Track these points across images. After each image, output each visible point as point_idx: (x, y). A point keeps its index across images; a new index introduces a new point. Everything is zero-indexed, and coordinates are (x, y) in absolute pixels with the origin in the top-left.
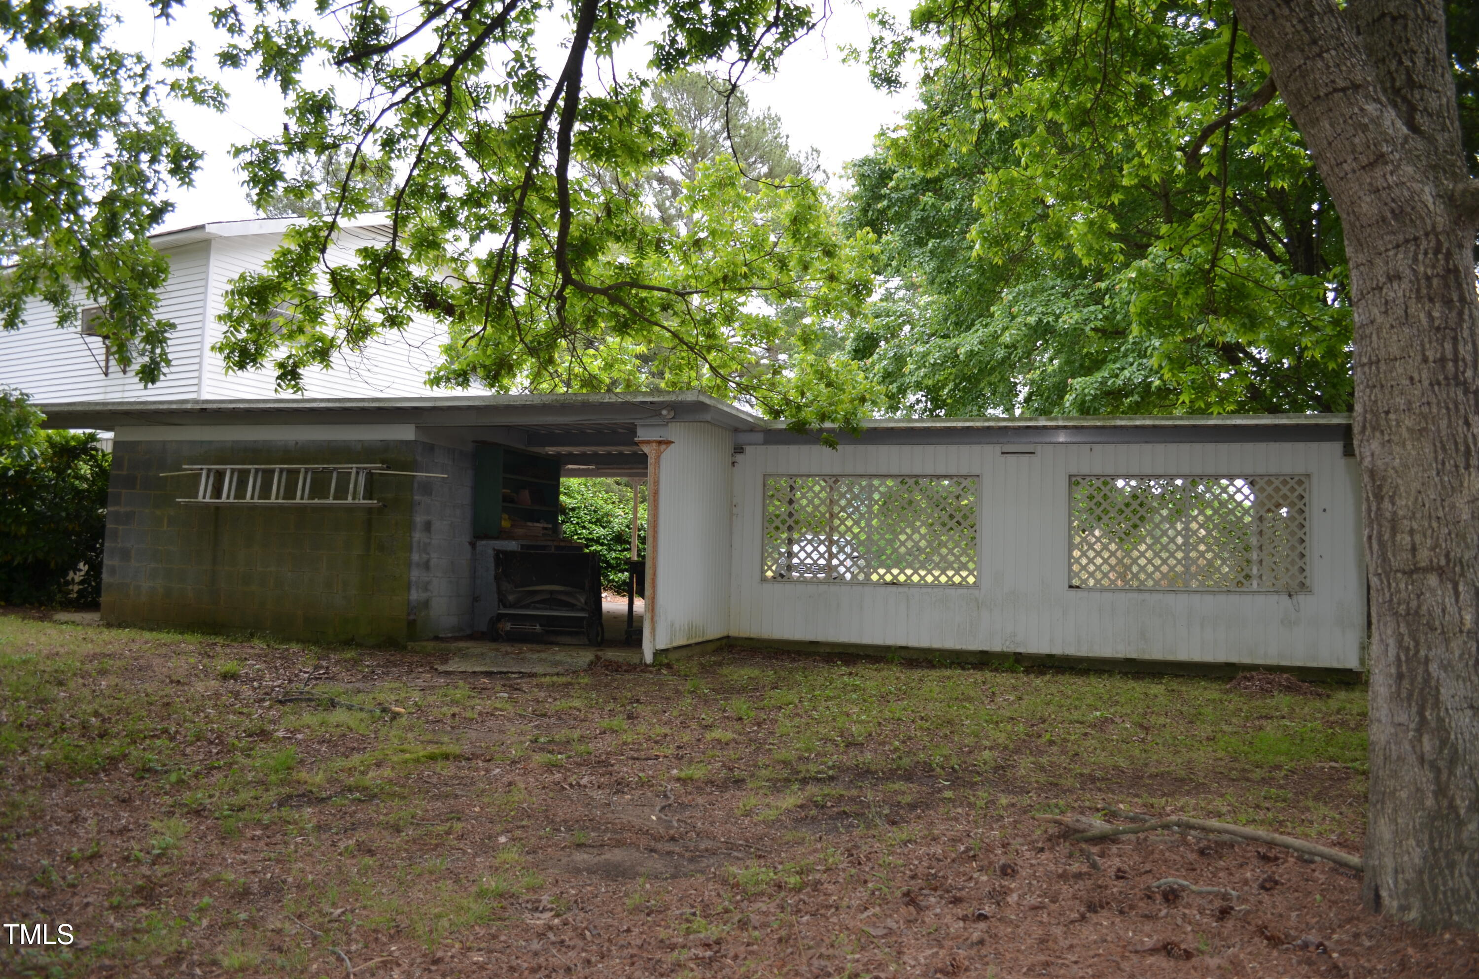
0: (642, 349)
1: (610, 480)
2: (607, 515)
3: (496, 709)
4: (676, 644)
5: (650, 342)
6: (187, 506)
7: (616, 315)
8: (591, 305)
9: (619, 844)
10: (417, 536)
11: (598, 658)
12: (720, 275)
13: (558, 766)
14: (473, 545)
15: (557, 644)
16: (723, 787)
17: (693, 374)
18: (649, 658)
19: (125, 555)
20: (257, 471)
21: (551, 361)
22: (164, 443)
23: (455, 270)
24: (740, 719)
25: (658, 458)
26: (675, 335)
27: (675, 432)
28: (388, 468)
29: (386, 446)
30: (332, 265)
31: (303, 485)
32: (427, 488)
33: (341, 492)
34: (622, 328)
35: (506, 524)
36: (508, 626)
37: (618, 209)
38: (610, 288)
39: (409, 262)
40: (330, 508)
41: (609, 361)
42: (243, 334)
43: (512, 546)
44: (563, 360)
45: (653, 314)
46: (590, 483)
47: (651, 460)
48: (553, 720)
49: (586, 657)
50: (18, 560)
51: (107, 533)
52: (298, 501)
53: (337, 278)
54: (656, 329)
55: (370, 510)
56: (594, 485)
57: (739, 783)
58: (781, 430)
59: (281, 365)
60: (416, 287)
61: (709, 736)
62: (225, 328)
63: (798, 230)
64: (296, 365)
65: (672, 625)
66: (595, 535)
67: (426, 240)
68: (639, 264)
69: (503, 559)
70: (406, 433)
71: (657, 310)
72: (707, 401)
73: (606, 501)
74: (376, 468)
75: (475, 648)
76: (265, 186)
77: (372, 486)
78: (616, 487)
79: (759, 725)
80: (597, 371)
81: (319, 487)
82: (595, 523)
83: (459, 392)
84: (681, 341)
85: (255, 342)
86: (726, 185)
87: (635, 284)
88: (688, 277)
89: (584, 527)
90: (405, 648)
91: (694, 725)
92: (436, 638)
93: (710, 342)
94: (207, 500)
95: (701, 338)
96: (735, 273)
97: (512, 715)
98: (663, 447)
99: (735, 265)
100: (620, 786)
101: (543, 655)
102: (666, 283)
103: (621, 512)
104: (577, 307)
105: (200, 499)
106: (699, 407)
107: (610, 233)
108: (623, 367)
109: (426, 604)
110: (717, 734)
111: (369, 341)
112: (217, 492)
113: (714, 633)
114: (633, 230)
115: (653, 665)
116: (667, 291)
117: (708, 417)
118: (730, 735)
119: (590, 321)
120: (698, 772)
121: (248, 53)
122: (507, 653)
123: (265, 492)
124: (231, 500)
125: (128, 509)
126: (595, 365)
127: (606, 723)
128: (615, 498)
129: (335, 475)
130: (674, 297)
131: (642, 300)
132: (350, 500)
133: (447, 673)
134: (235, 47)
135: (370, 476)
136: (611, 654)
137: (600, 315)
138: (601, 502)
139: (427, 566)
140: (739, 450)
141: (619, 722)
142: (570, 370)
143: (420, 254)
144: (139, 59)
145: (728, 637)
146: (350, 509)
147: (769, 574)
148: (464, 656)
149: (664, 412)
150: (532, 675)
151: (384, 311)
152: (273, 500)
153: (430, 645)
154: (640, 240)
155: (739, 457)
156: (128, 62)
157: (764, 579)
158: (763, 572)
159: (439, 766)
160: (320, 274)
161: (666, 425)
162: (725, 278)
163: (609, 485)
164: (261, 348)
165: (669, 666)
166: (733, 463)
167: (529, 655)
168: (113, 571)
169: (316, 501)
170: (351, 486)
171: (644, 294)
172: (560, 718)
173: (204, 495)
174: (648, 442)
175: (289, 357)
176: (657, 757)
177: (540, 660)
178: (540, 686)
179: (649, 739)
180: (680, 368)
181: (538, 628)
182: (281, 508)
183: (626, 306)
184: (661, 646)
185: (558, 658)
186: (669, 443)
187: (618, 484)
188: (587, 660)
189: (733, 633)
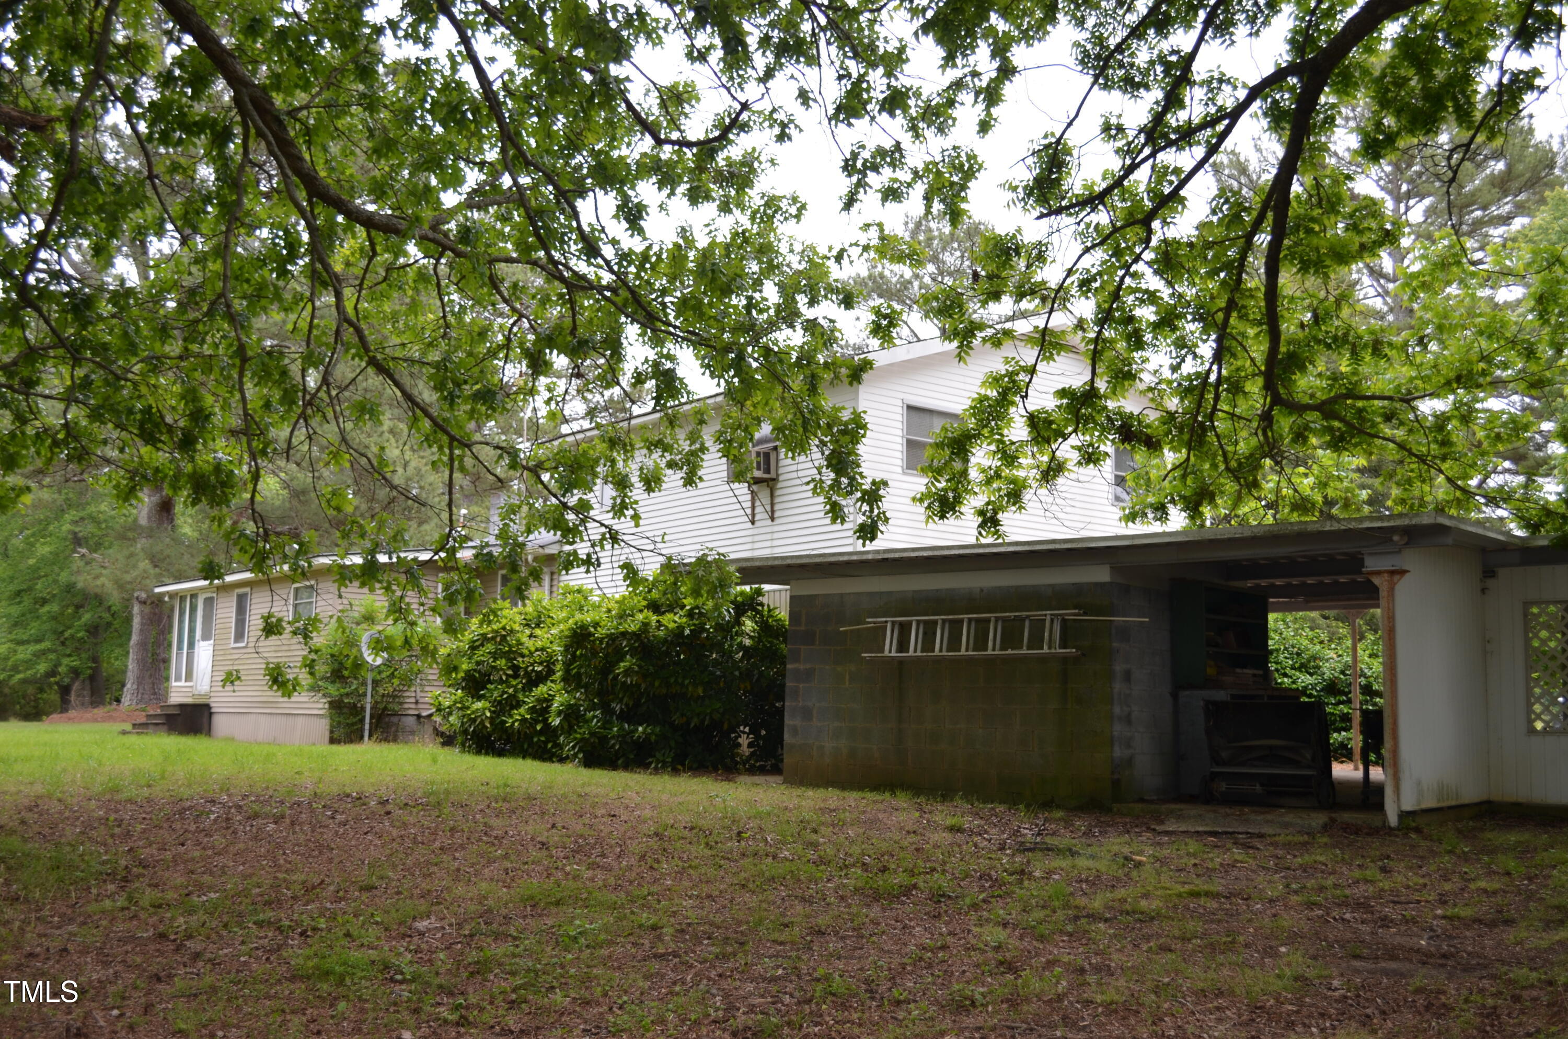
0: (1362, 462)
1: (1314, 614)
2: (1314, 658)
3: (1236, 861)
4: (1424, 806)
5: (1371, 454)
6: (872, 661)
7: (1330, 429)
8: (1299, 421)
9: (1394, 958)
10: (1118, 686)
11: (1333, 820)
12: (1452, 375)
13: (1318, 905)
14: (1175, 696)
15: (1282, 807)
16: (1492, 925)
17: (1427, 488)
18: (1393, 819)
19: (807, 714)
20: (944, 621)
21: (1256, 484)
22: (842, 595)
23: (1152, 400)
24: (1508, 874)
25: (1392, 590)
26: (1401, 446)
27: (1411, 560)
28: (1085, 614)
29: (1079, 589)
30: (1031, 408)
31: (994, 635)
32: (1124, 633)
33: (1037, 641)
34: (1337, 443)
35: (1211, 671)
36: (1223, 786)
37: (1327, 313)
38: (1324, 403)
39: (1106, 398)
40: (1024, 659)
41: (1324, 479)
42: (942, 485)
43: (1221, 695)
44: (1269, 482)
45: (1374, 425)
46: (1289, 618)
47: (1383, 593)
48: (1298, 872)
49: (1318, 819)
50: (695, 722)
51: (787, 690)
52: (990, 652)
53: (1033, 420)
54: (1378, 442)
55: (1065, 659)
56: (1295, 620)
57: (1509, 922)
58: (1542, 547)
59: (981, 513)
60: (1109, 419)
61: (1472, 886)
62: (926, 481)
63: (1545, 310)
64: (995, 512)
65: (1419, 783)
66: (1300, 685)
67: (1121, 371)
68: (1355, 373)
69: (1214, 710)
70: (1101, 574)
71: (1379, 420)
72: (1447, 522)
73: (1311, 641)
74: (1070, 613)
75: (1193, 810)
76: (965, 338)
77: (1069, 633)
78: (1322, 622)
79: (1530, 879)
80: (1308, 492)
81: (1011, 638)
82: (1299, 669)
83: (1156, 527)
84: (1411, 453)
85: (955, 490)
86: (1450, 264)
87: (1353, 393)
88: (1412, 379)
89: (1285, 675)
90: (1109, 810)
91: (1456, 878)
92: (1142, 800)
93: (1445, 450)
94: (893, 654)
95: (1433, 446)
96: (1470, 372)
97: (1254, 867)
98: (1396, 577)
99: (1470, 362)
100: (1385, 922)
101: (1269, 817)
102: (1389, 390)
103: (1332, 654)
104: (1285, 423)
105: (886, 653)
106: (1438, 530)
107: (1319, 342)
108: (1338, 485)
109: (1130, 762)
110: (1482, 884)
111: (1060, 480)
112: (903, 646)
113: (1471, 794)
114: (1346, 335)
115: (1398, 829)
116: (1390, 398)
117: (1449, 540)
118: (1497, 886)
119: (1300, 436)
120: (1466, 912)
121: (909, 185)
122: (1227, 815)
123: (954, 643)
124: (919, 654)
125: (808, 666)
126: (1306, 484)
127: (1357, 874)
128: (1324, 636)
129: (1027, 623)
130: (1398, 405)
131: (1360, 411)
132: (1046, 650)
133: (1167, 833)
134: (895, 180)
135: (1064, 622)
136: (1346, 817)
137: (1311, 430)
138: (1305, 642)
139: (1128, 720)
140: (1489, 573)
141: (1372, 872)
142: (1278, 490)
143: (1115, 387)
144: (795, 200)
145: (1488, 802)
146: (1043, 659)
147: (1539, 725)
148: (1180, 818)
149: (1396, 538)
150: (1261, 836)
151: (1079, 449)
152: (963, 652)
153: (1139, 807)
154: (1354, 345)
155: (1490, 583)
156: (784, 204)
157: (1533, 731)
158: (1530, 722)
159: (1202, 901)
160: (1017, 418)
161: (1399, 552)
162: (1458, 379)
163: (1313, 620)
164: (960, 496)
165: (1418, 830)
166: (1483, 591)
167: (1253, 817)
168: (795, 731)
169: (1010, 652)
170: (1046, 634)
171: (1360, 404)
172: (1305, 871)
173: (890, 650)
174: (1378, 573)
175: (988, 504)
176: (1418, 902)
177: (1267, 822)
178: (1275, 845)
179: (1408, 887)
180: (1409, 482)
181: (1258, 788)
182: (970, 659)
183: (1342, 420)
184: (1407, 806)
185: (1286, 819)
186: (1403, 572)
187: (1326, 618)
188: (1321, 822)
189: (1496, 796)
